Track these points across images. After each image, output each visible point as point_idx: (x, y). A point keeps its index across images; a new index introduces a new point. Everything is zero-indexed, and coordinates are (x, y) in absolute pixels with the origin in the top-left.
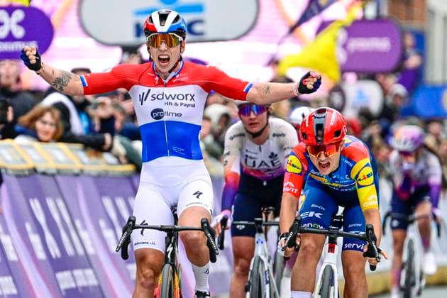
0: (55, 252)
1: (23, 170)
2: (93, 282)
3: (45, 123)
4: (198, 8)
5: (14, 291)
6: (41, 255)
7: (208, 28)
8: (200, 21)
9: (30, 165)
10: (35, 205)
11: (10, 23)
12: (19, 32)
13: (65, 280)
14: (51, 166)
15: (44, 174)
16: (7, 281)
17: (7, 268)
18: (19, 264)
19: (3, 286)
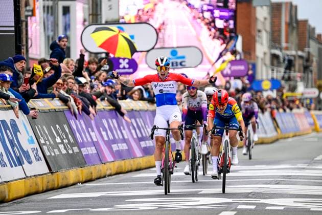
0: (140, 135)
1: (129, 110)
3: (135, 95)
4: (183, 57)
5: (127, 148)
6: (135, 137)
7: (186, 64)
8: (184, 62)
9: (131, 108)
10: (133, 121)
11: (124, 63)
12: (127, 66)
13: (143, 144)
14: (138, 108)
15: (136, 111)
16: (124, 145)
17: (124, 140)
18: (128, 139)
19: (123, 147)
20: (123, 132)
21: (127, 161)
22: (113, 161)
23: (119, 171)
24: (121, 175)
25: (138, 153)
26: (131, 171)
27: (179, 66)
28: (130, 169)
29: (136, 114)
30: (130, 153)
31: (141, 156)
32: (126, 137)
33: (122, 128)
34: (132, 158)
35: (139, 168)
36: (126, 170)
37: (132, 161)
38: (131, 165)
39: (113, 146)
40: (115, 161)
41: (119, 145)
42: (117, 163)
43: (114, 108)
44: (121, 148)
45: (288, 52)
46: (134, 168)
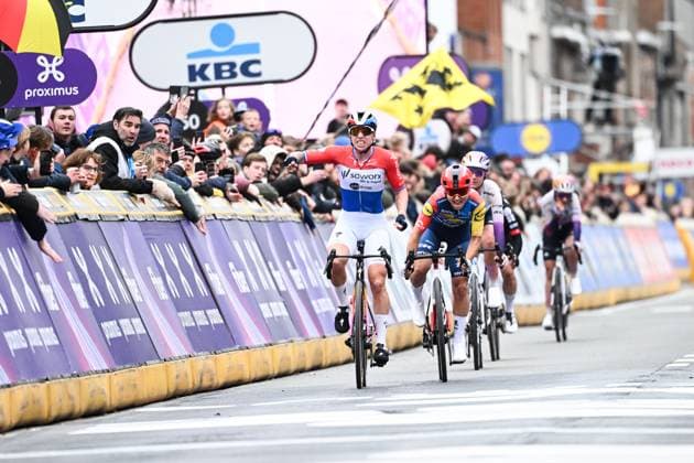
0: (98, 299)
1: (63, 218)
2: (141, 330)
3: (88, 168)
4: (254, 48)
5: (57, 342)
6: (84, 304)
8: (258, 62)
9: (71, 212)
10: (78, 254)
11: (51, 69)
12: (60, 77)
13: (111, 329)
14: (93, 214)
15: (86, 220)
16: (48, 332)
17: (47, 318)
18: (60, 313)
19: (45, 337)
20: (44, 288)
21: (56, 387)
22: (9, 386)
23: (29, 417)
24: (34, 429)
25: (94, 358)
26: (69, 417)
27: (241, 78)
28: (65, 411)
29: (88, 229)
30: (66, 361)
31: (105, 367)
32: (53, 306)
33: (38, 276)
34: (73, 376)
35: (97, 405)
36: (54, 413)
37: (72, 384)
38: (71, 397)
39: (8, 335)
40: (14, 385)
41: (30, 332)
42: (22, 393)
43: (14, 211)
44: (35, 342)
45: (603, 35)
46: (81, 406)
